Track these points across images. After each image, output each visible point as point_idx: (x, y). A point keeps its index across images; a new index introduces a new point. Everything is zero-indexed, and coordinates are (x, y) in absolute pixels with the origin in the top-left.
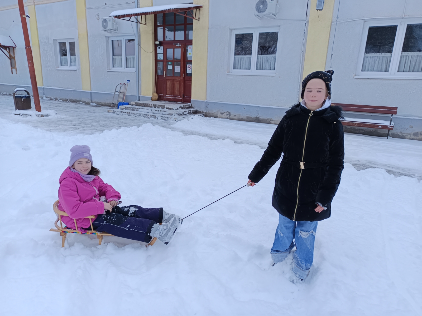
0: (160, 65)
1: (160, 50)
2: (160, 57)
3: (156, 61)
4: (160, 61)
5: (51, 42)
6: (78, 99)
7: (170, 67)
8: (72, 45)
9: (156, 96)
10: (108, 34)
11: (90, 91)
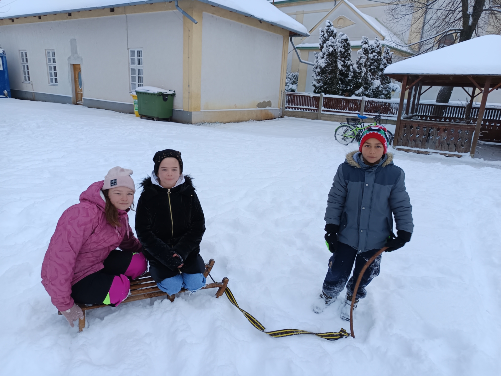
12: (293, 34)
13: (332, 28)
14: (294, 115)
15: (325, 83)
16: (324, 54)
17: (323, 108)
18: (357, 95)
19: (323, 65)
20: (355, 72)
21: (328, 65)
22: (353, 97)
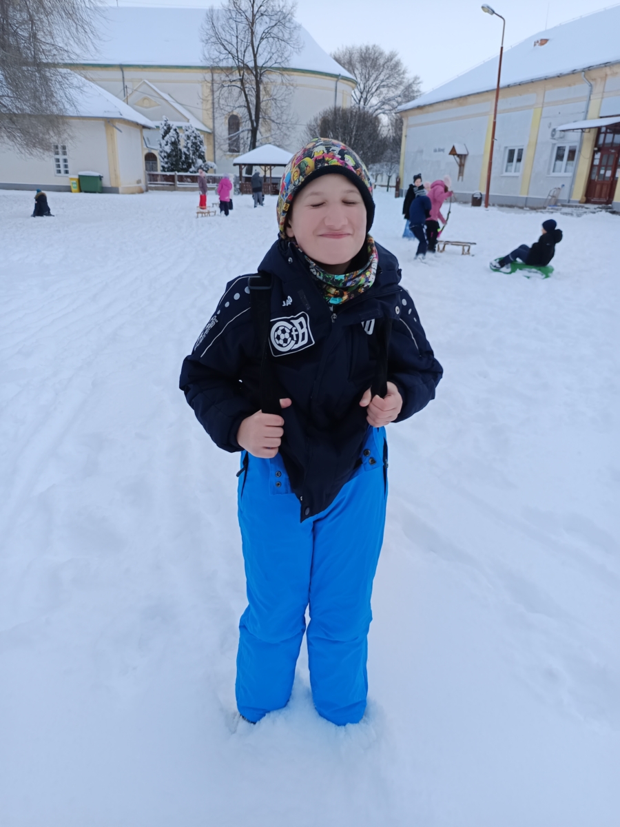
0: (595, 170)
1: (598, 156)
2: (597, 162)
3: (592, 166)
4: (596, 166)
5: (502, 149)
6: (514, 204)
7: (602, 172)
8: (521, 151)
9: (585, 198)
10: (554, 141)
11: (525, 196)
12: (144, 127)
13: (169, 122)
14: (157, 189)
15: (172, 164)
16: (167, 142)
17: (178, 183)
18: (191, 172)
19: (169, 151)
20: (185, 154)
21: (172, 150)
22: (188, 174)
